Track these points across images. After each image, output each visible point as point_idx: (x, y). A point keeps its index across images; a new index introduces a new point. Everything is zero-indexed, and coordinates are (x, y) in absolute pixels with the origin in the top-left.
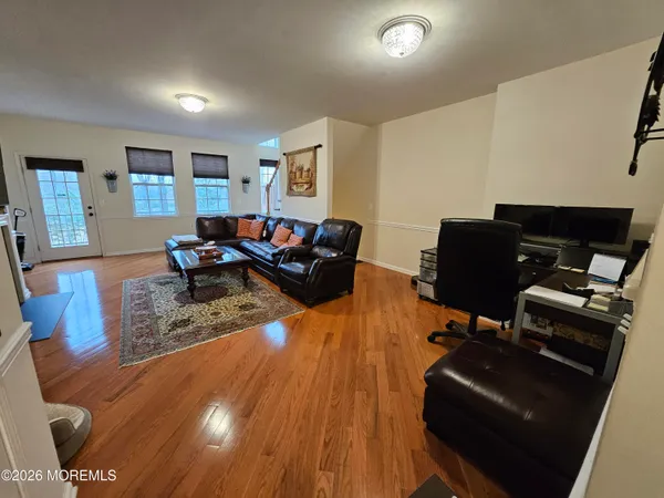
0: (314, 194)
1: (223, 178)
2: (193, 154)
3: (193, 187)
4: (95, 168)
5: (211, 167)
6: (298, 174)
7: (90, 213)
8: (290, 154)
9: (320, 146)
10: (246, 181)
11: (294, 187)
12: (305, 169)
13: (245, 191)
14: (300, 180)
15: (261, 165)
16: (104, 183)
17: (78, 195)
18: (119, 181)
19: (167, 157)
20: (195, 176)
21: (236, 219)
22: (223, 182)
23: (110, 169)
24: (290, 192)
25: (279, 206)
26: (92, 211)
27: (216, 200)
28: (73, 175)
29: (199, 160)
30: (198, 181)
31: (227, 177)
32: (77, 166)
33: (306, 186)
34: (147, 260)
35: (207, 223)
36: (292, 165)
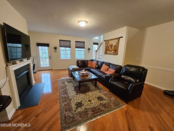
0: (117, 54)
1: (83, 48)
2: (76, 41)
3: (75, 51)
4: (52, 46)
5: (80, 45)
6: (110, 47)
7: (50, 58)
8: (107, 40)
9: (122, 37)
10: (89, 49)
11: (108, 52)
12: (114, 45)
13: (89, 52)
14: (111, 49)
15: (94, 44)
16: (54, 50)
17: (48, 53)
18: (57, 49)
19: (69, 42)
20: (76, 48)
21: (88, 61)
22: (83, 49)
23: (55, 46)
24: (106, 53)
25: (100, 57)
26: (50, 57)
27: (81, 55)
28: (46, 48)
29: (77, 43)
30: (77, 49)
31: (84, 48)
32: (47, 45)
33: (113, 51)
34: (63, 72)
35: (79, 62)
36: (108, 44)
